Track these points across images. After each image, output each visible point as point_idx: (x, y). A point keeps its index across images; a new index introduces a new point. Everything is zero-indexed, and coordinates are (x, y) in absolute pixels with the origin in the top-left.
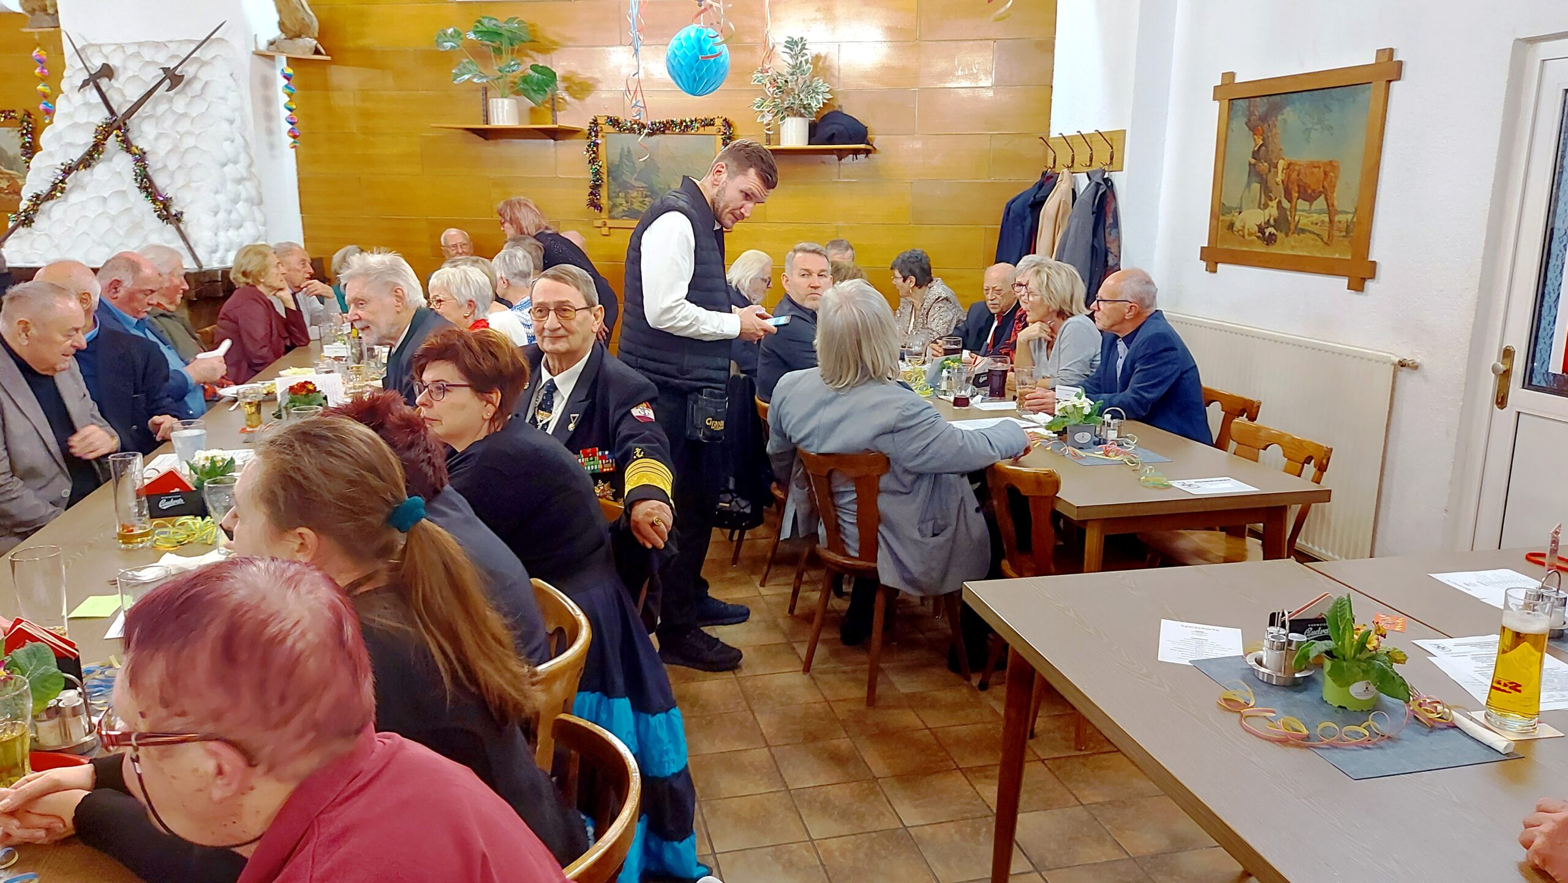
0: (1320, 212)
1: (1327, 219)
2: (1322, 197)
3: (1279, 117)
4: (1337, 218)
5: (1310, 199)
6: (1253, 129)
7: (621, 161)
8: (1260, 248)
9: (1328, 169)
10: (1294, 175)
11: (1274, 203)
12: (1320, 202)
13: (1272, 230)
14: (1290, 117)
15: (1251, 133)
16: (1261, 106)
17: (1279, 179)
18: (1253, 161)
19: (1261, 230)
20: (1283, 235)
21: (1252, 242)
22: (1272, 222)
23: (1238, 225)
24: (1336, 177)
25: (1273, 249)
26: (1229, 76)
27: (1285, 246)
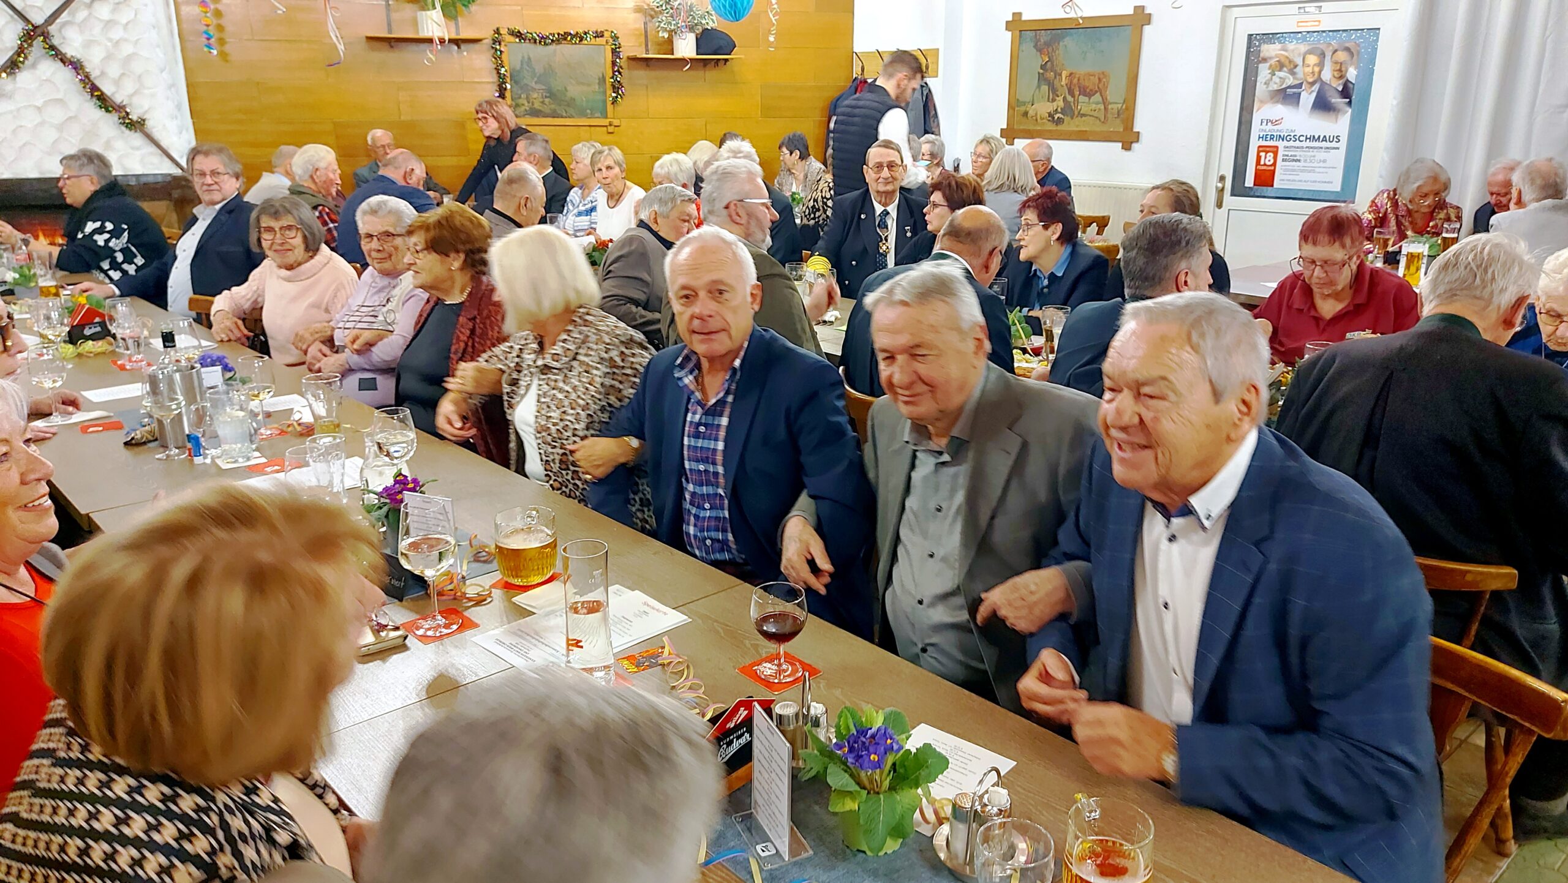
0: (1097, 103)
1: (1103, 107)
2: (1098, 94)
3: (1061, 43)
4: (1110, 107)
5: (1089, 94)
6: (1040, 51)
7: (522, 68)
8: (1051, 127)
9: (1101, 76)
10: (1075, 81)
11: (1061, 98)
12: (1097, 97)
13: (1060, 115)
14: (1070, 44)
15: (1039, 53)
16: (1044, 37)
17: (1063, 83)
18: (1041, 71)
19: (1050, 115)
20: (1069, 118)
21: (1044, 123)
22: (1059, 110)
23: (1031, 113)
24: (1108, 83)
25: (1060, 128)
26: (1017, 15)
27: (1070, 125)
